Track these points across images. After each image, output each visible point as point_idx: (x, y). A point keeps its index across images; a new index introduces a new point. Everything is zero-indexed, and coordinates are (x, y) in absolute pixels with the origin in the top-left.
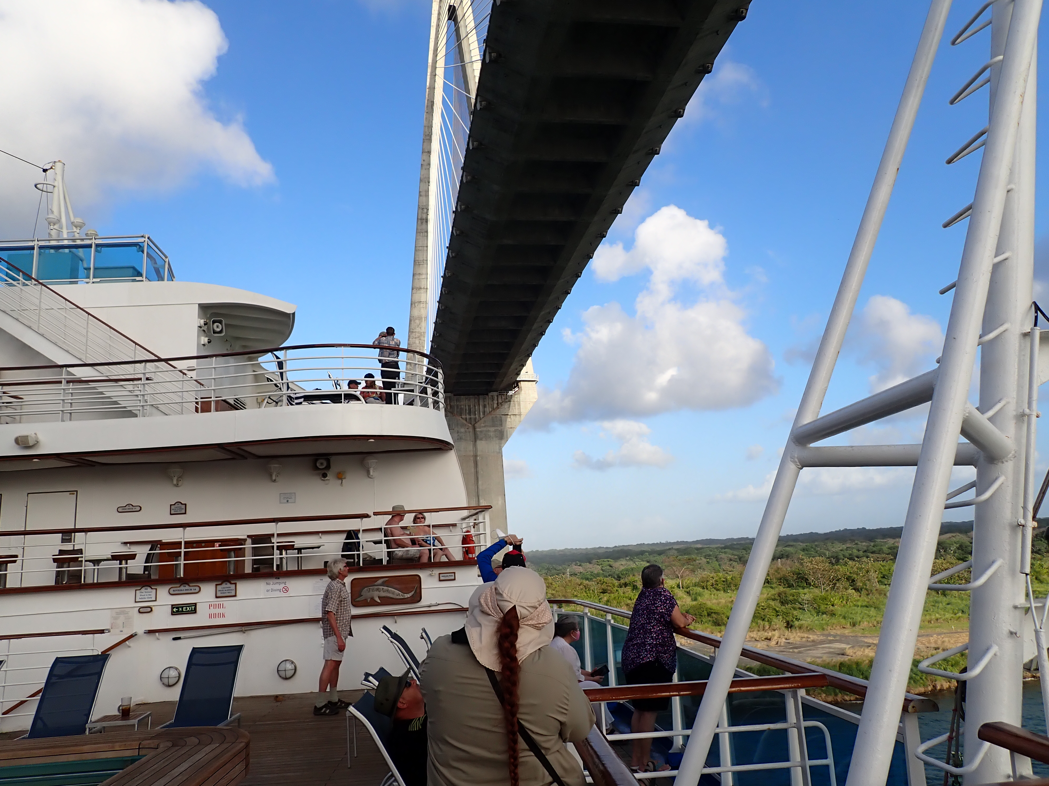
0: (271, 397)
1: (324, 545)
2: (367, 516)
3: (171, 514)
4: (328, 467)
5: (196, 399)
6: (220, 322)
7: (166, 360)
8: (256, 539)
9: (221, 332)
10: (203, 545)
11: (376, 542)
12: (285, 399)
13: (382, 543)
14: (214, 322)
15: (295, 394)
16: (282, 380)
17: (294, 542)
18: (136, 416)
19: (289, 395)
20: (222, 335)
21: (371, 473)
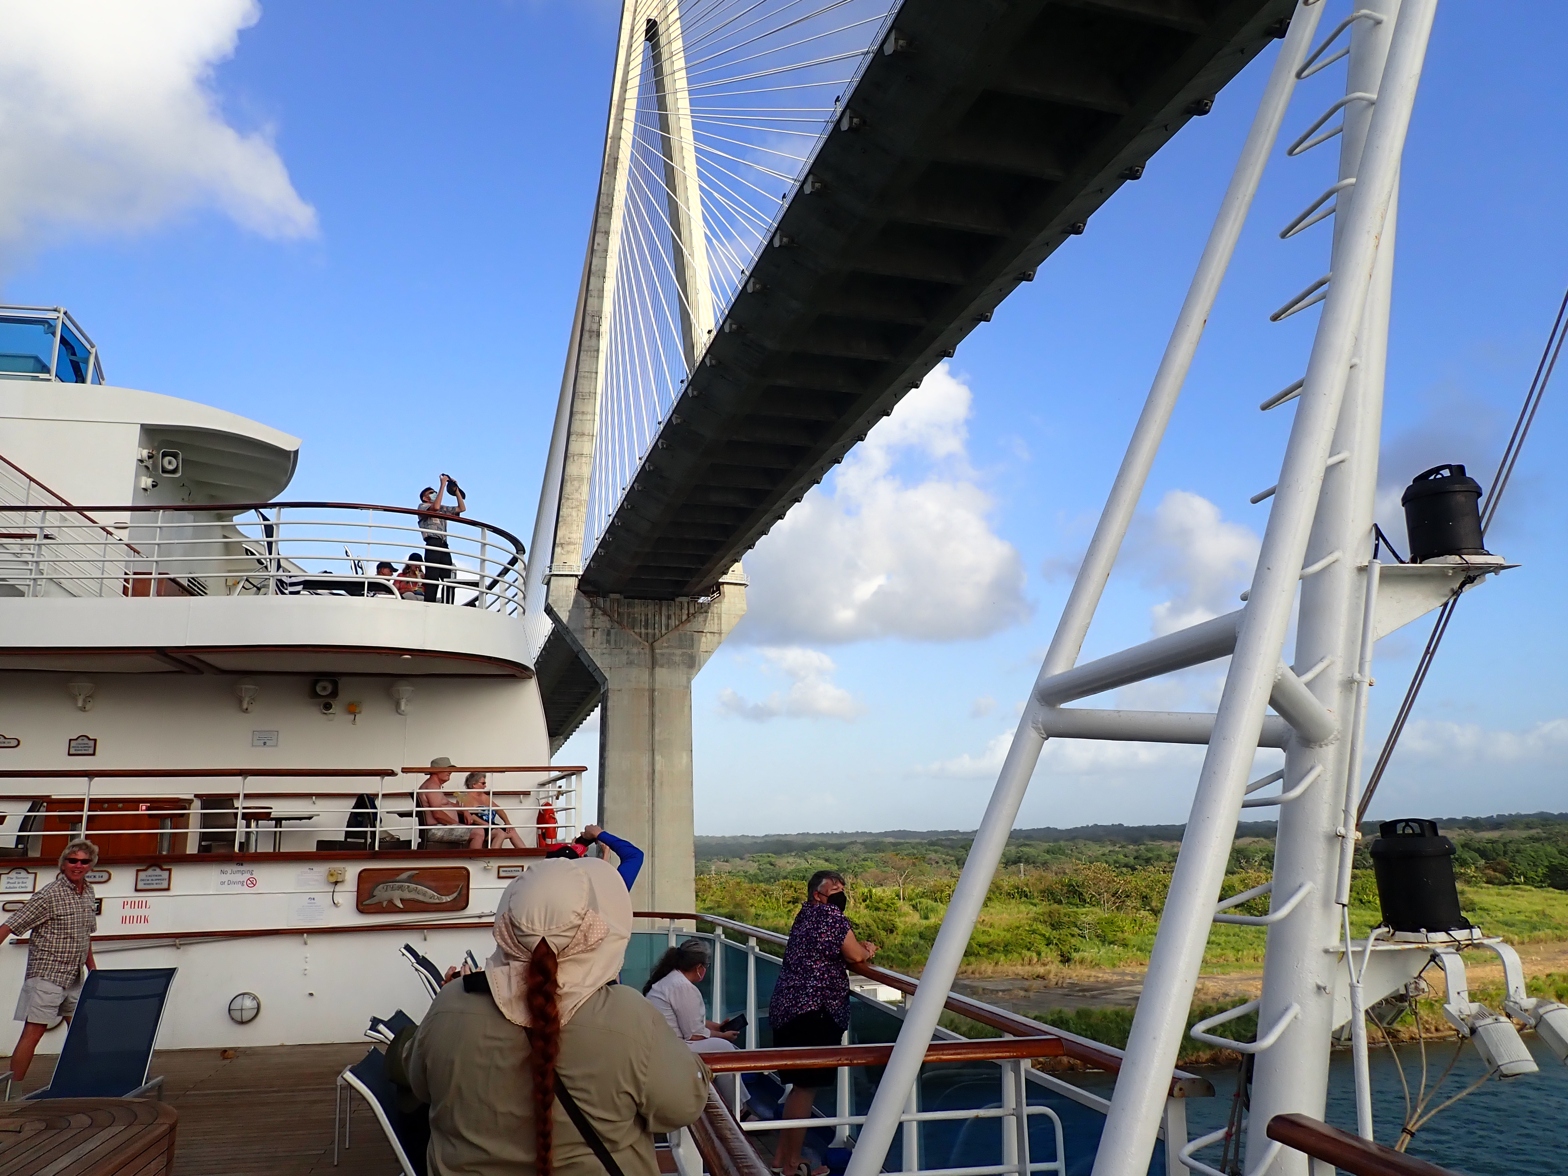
0: (250, 580)
1: (318, 815)
2: (392, 773)
3: (69, 755)
4: (334, 694)
5: (126, 574)
6: (175, 455)
7: (80, 510)
8: (208, 801)
9: (174, 471)
10: (120, 805)
11: (402, 815)
12: (272, 583)
13: (412, 816)
14: (165, 455)
15: (290, 577)
16: (270, 553)
17: (271, 808)
18: (21, 594)
19: (279, 578)
20: (177, 475)
21: (403, 708)
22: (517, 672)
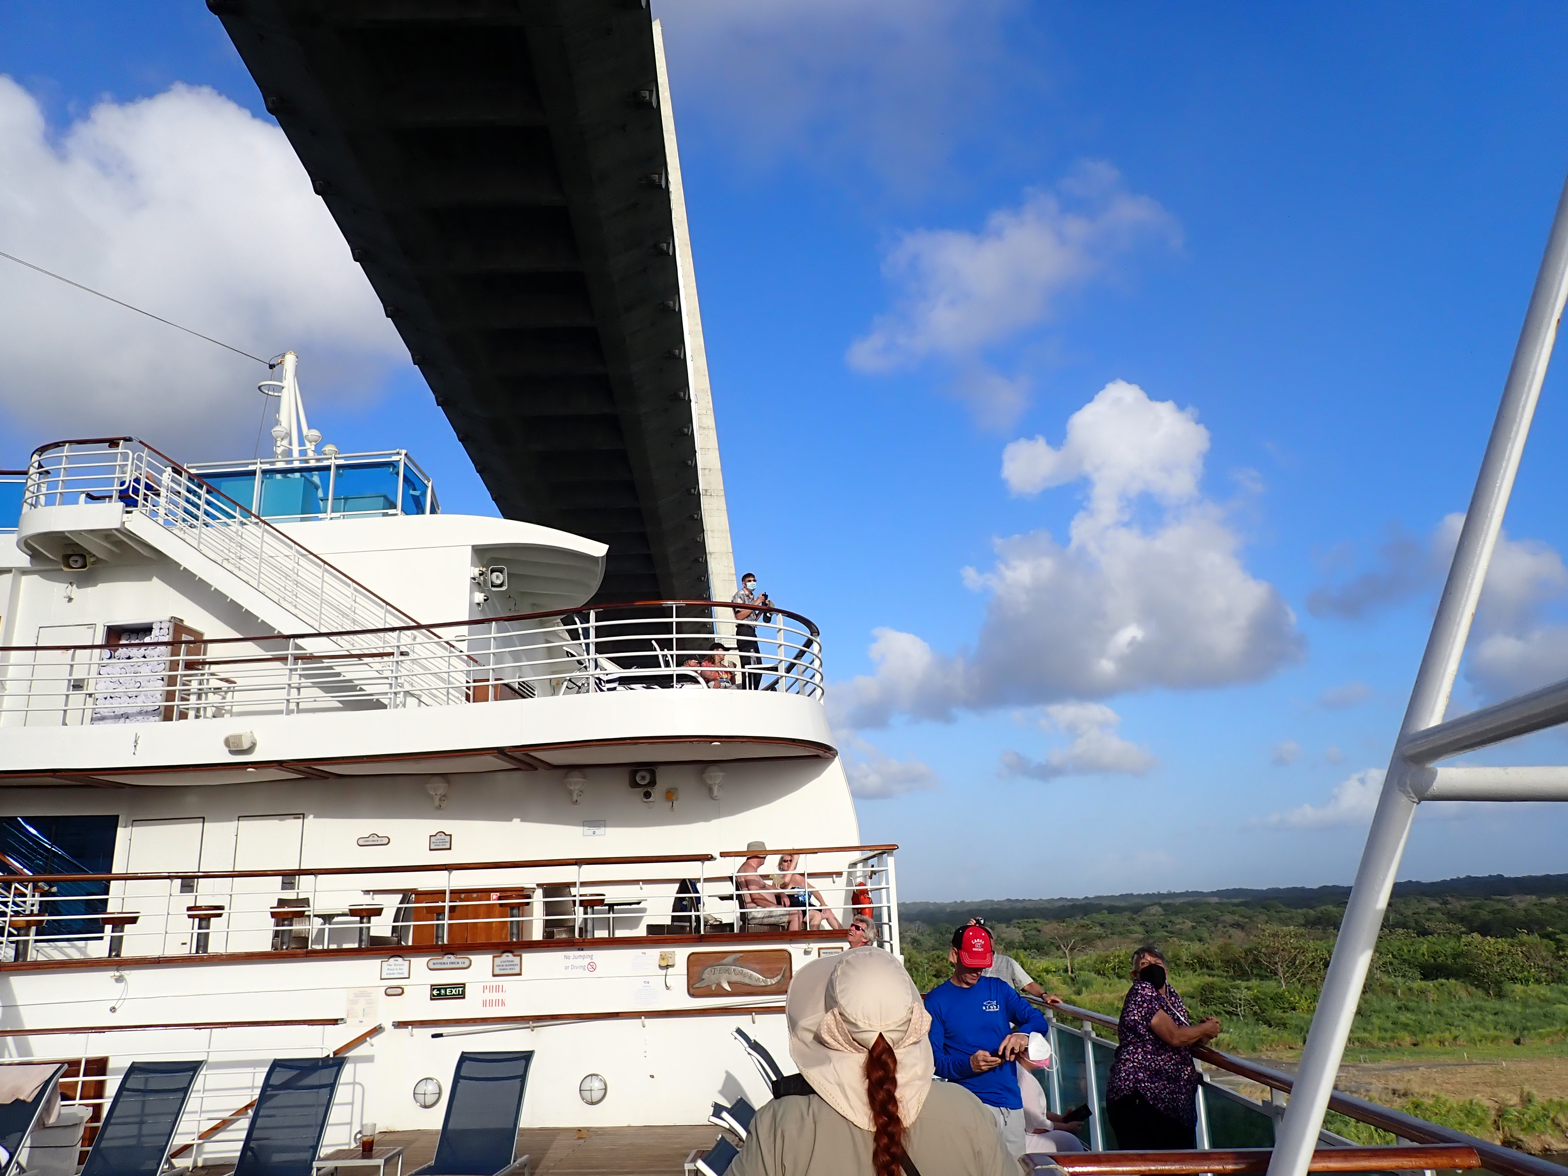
0: (572, 680)
1: (646, 900)
2: (709, 858)
3: (431, 850)
4: (652, 783)
5: (468, 682)
6: (501, 571)
7: (428, 627)
8: (551, 890)
9: (501, 585)
10: (475, 895)
11: (722, 898)
12: (592, 681)
13: (732, 899)
14: (492, 571)
15: (607, 675)
16: (588, 654)
17: (604, 895)
18: (384, 707)
19: (597, 676)
20: (504, 588)
21: (716, 793)
22: (821, 753)
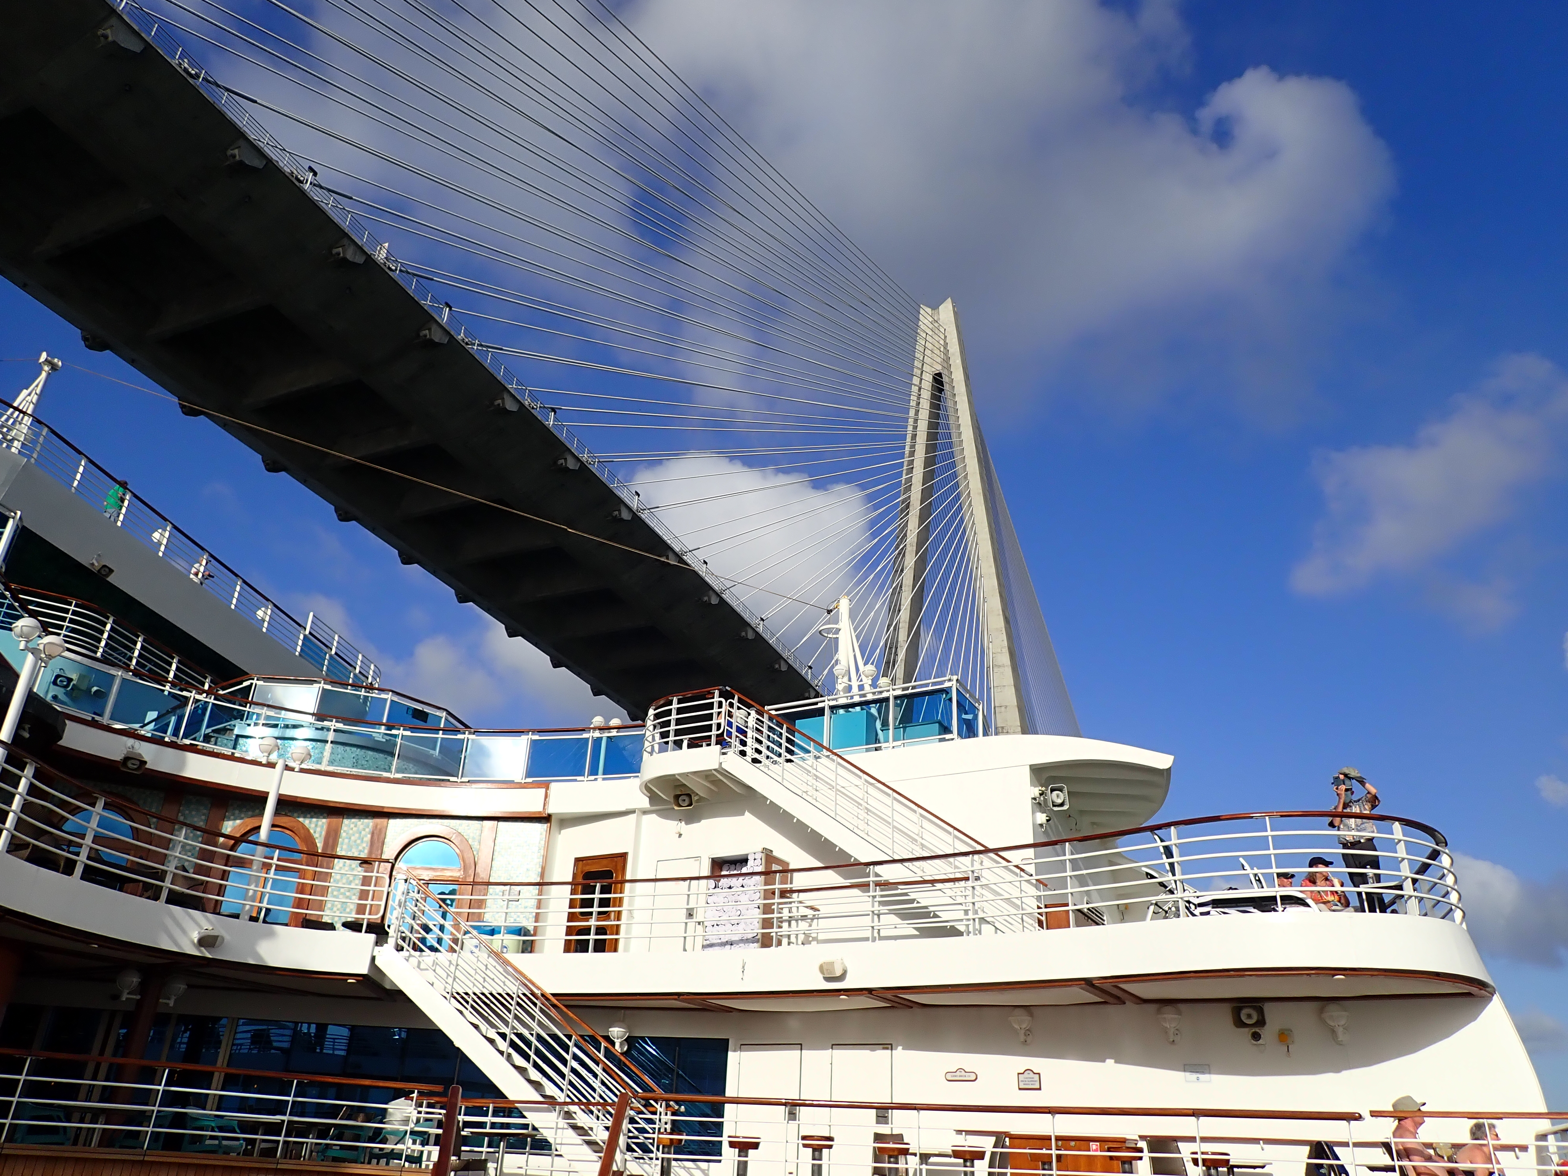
0: (1159, 904)
2: (1356, 1117)
3: (1020, 1089)
4: (1261, 1022)
5: (1039, 908)
6: (1061, 790)
9: (1062, 805)
10: (1073, 1144)
12: (1182, 905)
14: (1052, 790)
15: (1198, 897)
16: (1174, 875)
17: (1227, 1154)
18: (960, 934)
19: (1187, 899)
20: (1066, 807)
21: (1341, 1037)
22: (1474, 990)
